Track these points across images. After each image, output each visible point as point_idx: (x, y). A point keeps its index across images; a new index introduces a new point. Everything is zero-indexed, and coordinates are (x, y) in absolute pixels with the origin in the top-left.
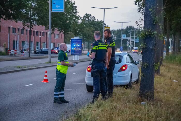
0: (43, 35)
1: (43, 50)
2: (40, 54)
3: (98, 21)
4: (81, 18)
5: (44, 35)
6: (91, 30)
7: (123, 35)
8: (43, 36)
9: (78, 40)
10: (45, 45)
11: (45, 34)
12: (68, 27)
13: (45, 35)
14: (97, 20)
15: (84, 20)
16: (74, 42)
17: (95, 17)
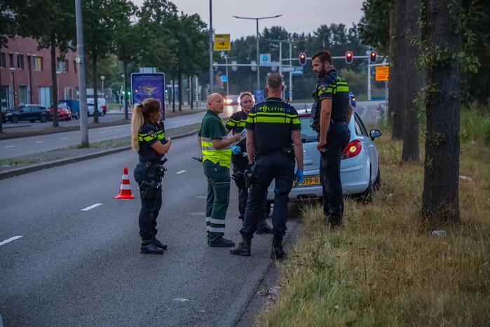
0: (20, 64)
1: (26, 110)
2: (17, 123)
3: (184, 18)
4: (135, 8)
5: (23, 63)
6: (167, 44)
7: (262, 56)
8: (19, 67)
9: (154, 78)
10: (28, 95)
11: (25, 60)
12: (103, 39)
13: (26, 65)
14: (182, 12)
15: (144, 14)
16: (140, 83)
17: (176, 6)
